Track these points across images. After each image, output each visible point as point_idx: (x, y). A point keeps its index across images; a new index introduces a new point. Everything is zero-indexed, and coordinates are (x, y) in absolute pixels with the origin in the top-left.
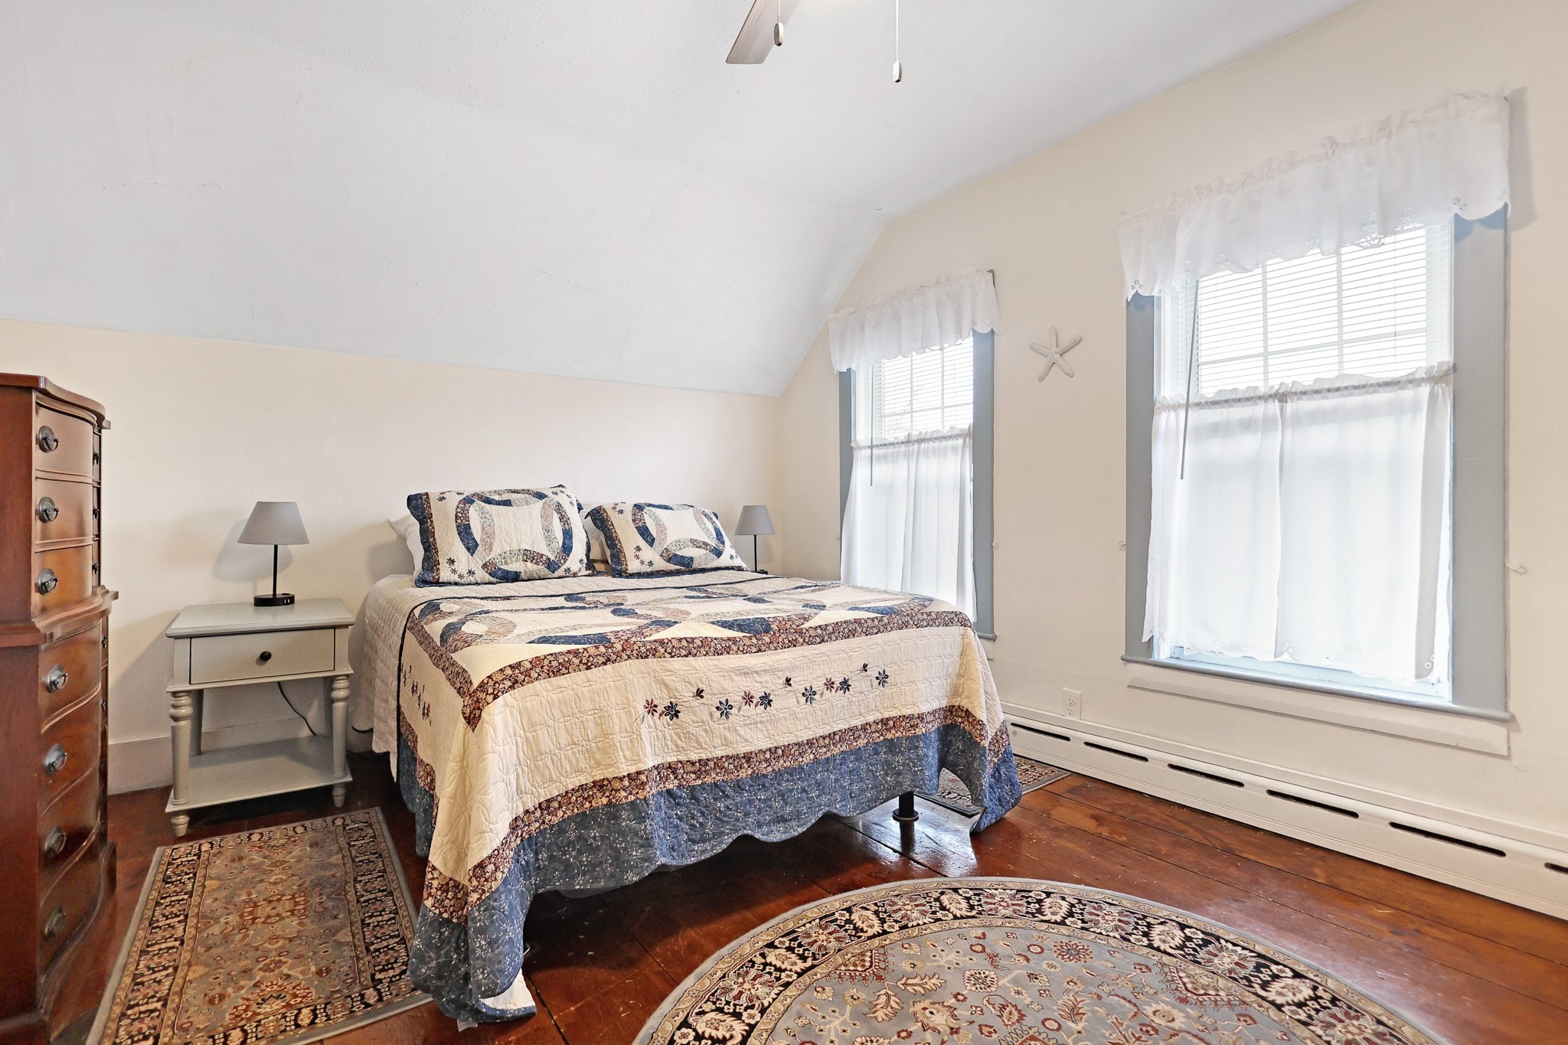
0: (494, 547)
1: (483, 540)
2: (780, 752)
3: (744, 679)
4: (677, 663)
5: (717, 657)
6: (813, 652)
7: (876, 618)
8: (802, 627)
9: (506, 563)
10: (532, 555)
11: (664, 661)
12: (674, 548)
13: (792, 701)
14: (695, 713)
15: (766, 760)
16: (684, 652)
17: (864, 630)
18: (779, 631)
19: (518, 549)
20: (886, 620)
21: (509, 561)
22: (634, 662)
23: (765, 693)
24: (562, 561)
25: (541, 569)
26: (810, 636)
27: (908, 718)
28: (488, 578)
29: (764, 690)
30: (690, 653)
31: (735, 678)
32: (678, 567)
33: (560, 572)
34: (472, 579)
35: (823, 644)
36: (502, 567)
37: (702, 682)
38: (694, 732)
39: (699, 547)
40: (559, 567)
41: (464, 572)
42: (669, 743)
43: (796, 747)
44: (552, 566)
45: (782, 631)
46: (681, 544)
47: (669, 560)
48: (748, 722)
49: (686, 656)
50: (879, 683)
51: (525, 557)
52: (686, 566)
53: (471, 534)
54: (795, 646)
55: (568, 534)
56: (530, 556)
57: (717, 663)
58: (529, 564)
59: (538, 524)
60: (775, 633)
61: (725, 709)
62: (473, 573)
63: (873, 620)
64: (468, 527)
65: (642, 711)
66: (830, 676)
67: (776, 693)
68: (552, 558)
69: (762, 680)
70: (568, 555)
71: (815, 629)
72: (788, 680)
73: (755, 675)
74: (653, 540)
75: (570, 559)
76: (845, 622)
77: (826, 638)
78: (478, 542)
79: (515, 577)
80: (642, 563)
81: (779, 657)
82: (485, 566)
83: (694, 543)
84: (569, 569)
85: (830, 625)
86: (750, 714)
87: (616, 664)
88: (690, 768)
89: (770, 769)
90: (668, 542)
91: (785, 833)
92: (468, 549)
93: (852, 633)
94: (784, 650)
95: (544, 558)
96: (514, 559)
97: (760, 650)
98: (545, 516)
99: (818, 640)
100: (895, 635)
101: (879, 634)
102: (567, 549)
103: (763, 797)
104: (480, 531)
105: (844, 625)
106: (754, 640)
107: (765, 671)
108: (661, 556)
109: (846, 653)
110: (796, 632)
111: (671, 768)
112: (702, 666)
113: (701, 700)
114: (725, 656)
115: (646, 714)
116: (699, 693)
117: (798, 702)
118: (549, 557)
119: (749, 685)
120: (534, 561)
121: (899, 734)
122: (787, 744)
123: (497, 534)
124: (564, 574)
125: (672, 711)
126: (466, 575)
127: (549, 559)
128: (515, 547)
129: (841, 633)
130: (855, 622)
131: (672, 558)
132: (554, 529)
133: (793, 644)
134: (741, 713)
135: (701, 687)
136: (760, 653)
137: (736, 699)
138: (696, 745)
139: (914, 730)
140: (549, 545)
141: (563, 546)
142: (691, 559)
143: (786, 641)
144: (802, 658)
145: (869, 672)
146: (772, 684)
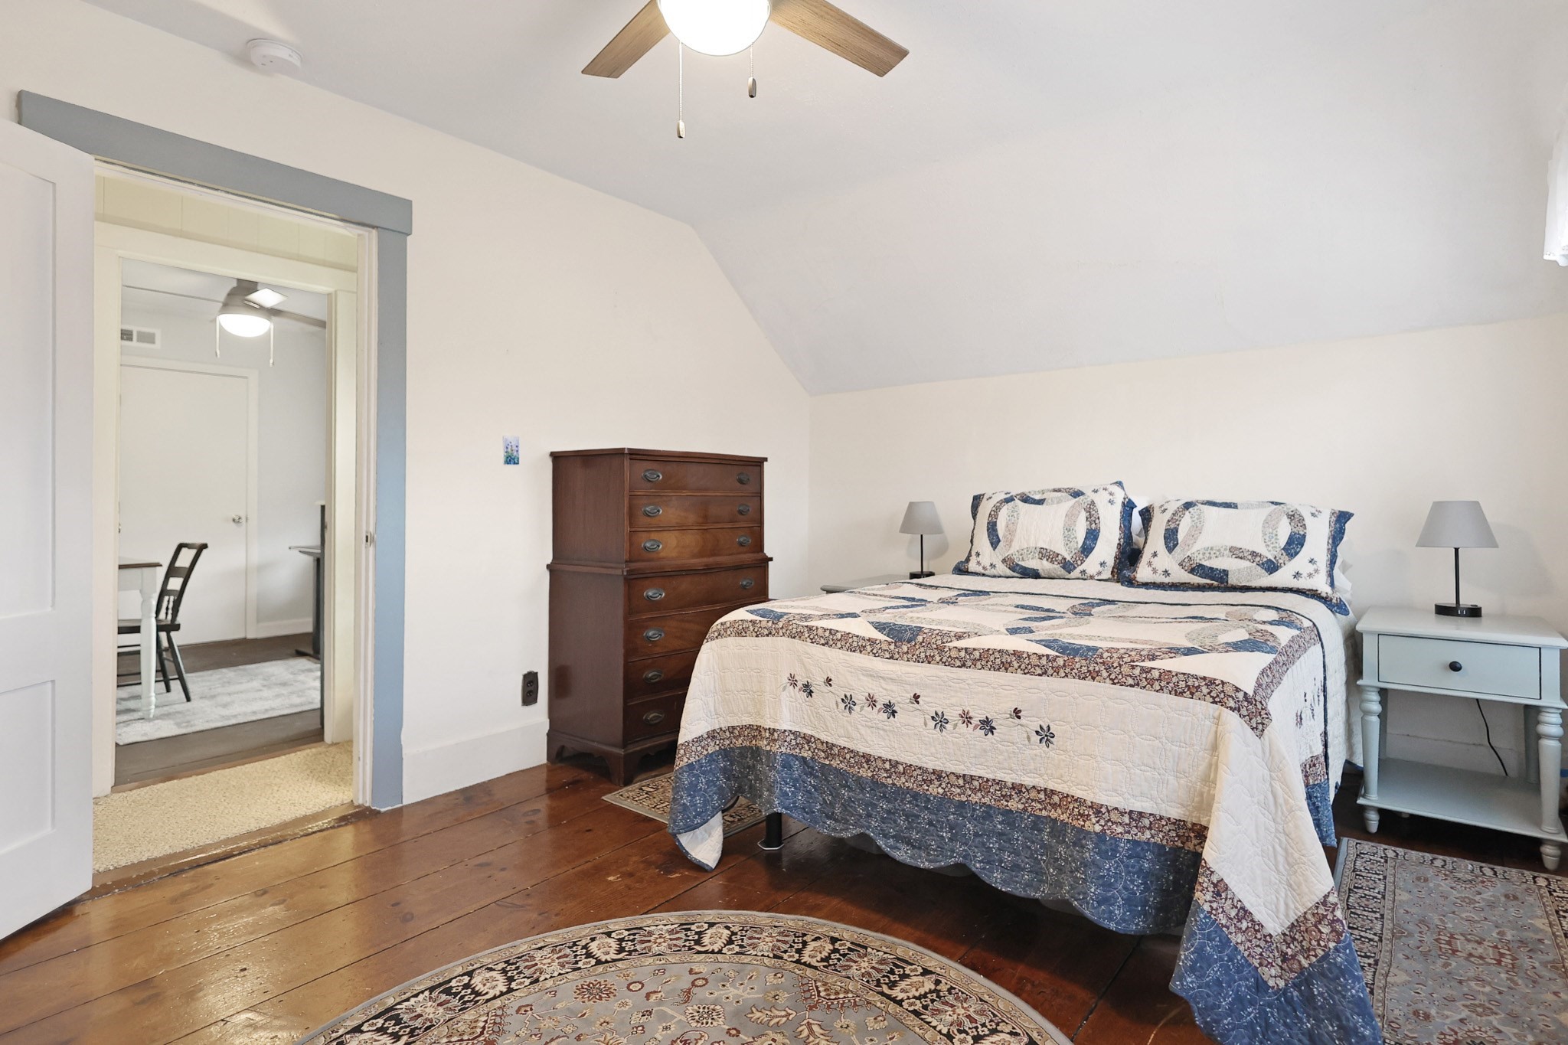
0: (1013, 543)
1: (1005, 537)
2: (901, 768)
3: (870, 681)
4: (816, 650)
5: (849, 653)
6: (949, 674)
7: (1048, 656)
8: (947, 644)
9: (1023, 560)
10: (1048, 554)
11: (805, 645)
12: (1201, 556)
13: (919, 721)
14: (827, 699)
15: (886, 771)
16: (823, 641)
17: (1023, 667)
18: (921, 644)
19: (1034, 546)
20: (1060, 662)
21: (1025, 558)
22: (785, 639)
23: (890, 702)
24: (1079, 562)
25: (1056, 568)
26: (950, 656)
27: (1076, 800)
28: (1009, 572)
29: (889, 698)
30: (827, 643)
31: (862, 677)
32: (1208, 581)
33: (1076, 573)
34: (993, 572)
35: (963, 669)
36: (1020, 563)
37: (831, 672)
38: (822, 714)
39: (1241, 558)
40: (1075, 568)
41: (988, 565)
42: (806, 717)
43: (919, 772)
44: (1068, 566)
45: (924, 644)
46: (1212, 552)
47: (1192, 571)
48: (869, 724)
49: (823, 645)
50: (1041, 740)
51: (1041, 555)
52: (1218, 581)
53: (996, 531)
54: (929, 663)
55: (1093, 535)
56: (1045, 554)
57: (847, 658)
58: (1044, 561)
59: (1060, 523)
60: (916, 644)
61: (848, 702)
62: (995, 566)
63: (1040, 657)
64: (995, 524)
65: (785, 680)
66: (968, 708)
67: (901, 705)
68: (1068, 558)
69: (888, 687)
70: (1087, 557)
71: (960, 650)
72: (916, 697)
73: (882, 681)
74: (1175, 545)
75: (1088, 561)
76: (999, 651)
77: (969, 663)
78: (1001, 538)
79: (1035, 575)
80: (1155, 571)
81: (909, 669)
82: (1004, 561)
83: (1237, 553)
84: (1084, 571)
85: (978, 650)
86: (871, 717)
87: (774, 638)
88: (820, 746)
89: (890, 781)
90: (1194, 549)
91: (911, 857)
92: (992, 544)
93: (1005, 666)
94: (917, 664)
95: (1060, 558)
96: (1030, 556)
97: (892, 658)
98: (1071, 516)
99: (958, 663)
100: (1072, 684)
101: (1044, 678)
102: (1087, 550)
103: (884, 806)
104: (1004, 528)
105: (997, 655)
106: (892, 647)
107: (891, 679)
108: (1180, 564)
109: (993, 688)
110: (937, 649)
111: (808, 739)
112: (836, 656)
113: (830, 688)
114: (857, 654)
115: (789, 684)
116: (829, 681)
117: (926, 724)
118: (1066, 556)
119: (875, 688)
120: (1050, 560)
121: (1064, 817)
122: (909, 763)
123: (1018, 531)
124: (1080, 576)
125: (808, 689)
126: (989, 568)
127: (1065, 559)
128: (1032, 545)
129: (990, 663)
130: (1014, 654)
131: (1198, 569)
132: (1076, 528)
133: (929, 660)
134: (863, 712)
135: (832, 676)
136: (891, 660)
137: (860, 698)
138: (824, 726)
139: (1084, 821)
140: (1067, 544)
141: (1082, 547)
142: (1225, 572)
143: (923, 655)
144: (935, 678)
145: (1023, 721)
146: (900, 697)
